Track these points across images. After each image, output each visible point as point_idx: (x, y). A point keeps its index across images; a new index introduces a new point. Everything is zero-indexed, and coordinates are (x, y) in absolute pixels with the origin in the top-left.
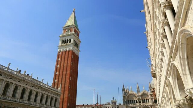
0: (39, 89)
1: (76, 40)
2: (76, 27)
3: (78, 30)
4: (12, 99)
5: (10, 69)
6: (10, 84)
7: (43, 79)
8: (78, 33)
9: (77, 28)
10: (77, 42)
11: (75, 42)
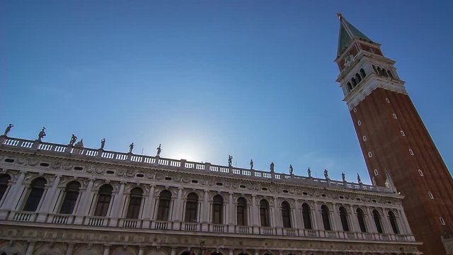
0: (323, 195)
1: (377, 64)
2: (361, 39)
3: (371, 42)
4: (262, 231)
5: (235, 168)
6: (246, 198)
7: (326, 172)
8: (373, 48)
9: (365, 40)
10: (383, 66)
11: (379, 68)
